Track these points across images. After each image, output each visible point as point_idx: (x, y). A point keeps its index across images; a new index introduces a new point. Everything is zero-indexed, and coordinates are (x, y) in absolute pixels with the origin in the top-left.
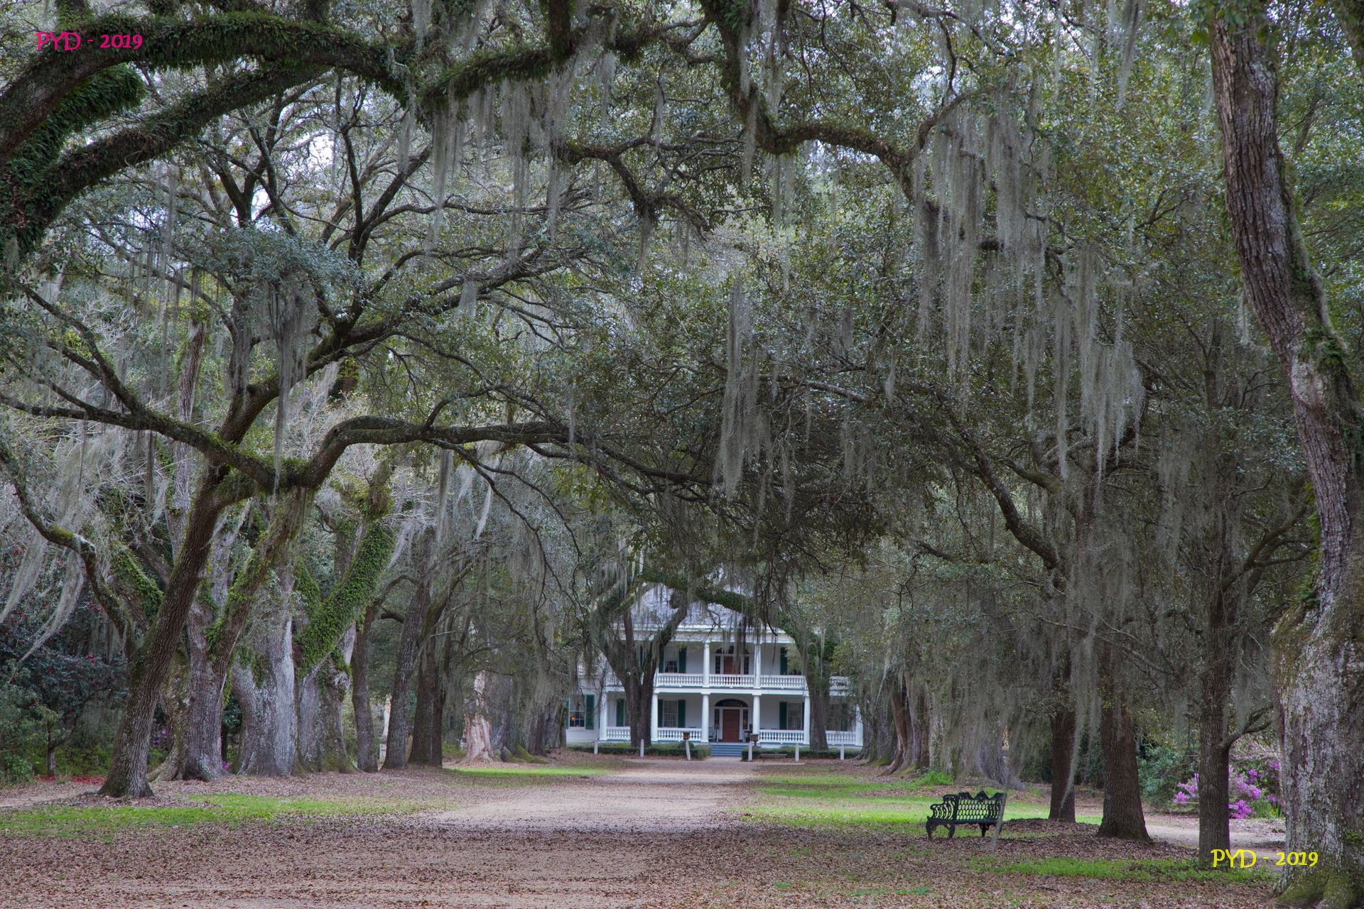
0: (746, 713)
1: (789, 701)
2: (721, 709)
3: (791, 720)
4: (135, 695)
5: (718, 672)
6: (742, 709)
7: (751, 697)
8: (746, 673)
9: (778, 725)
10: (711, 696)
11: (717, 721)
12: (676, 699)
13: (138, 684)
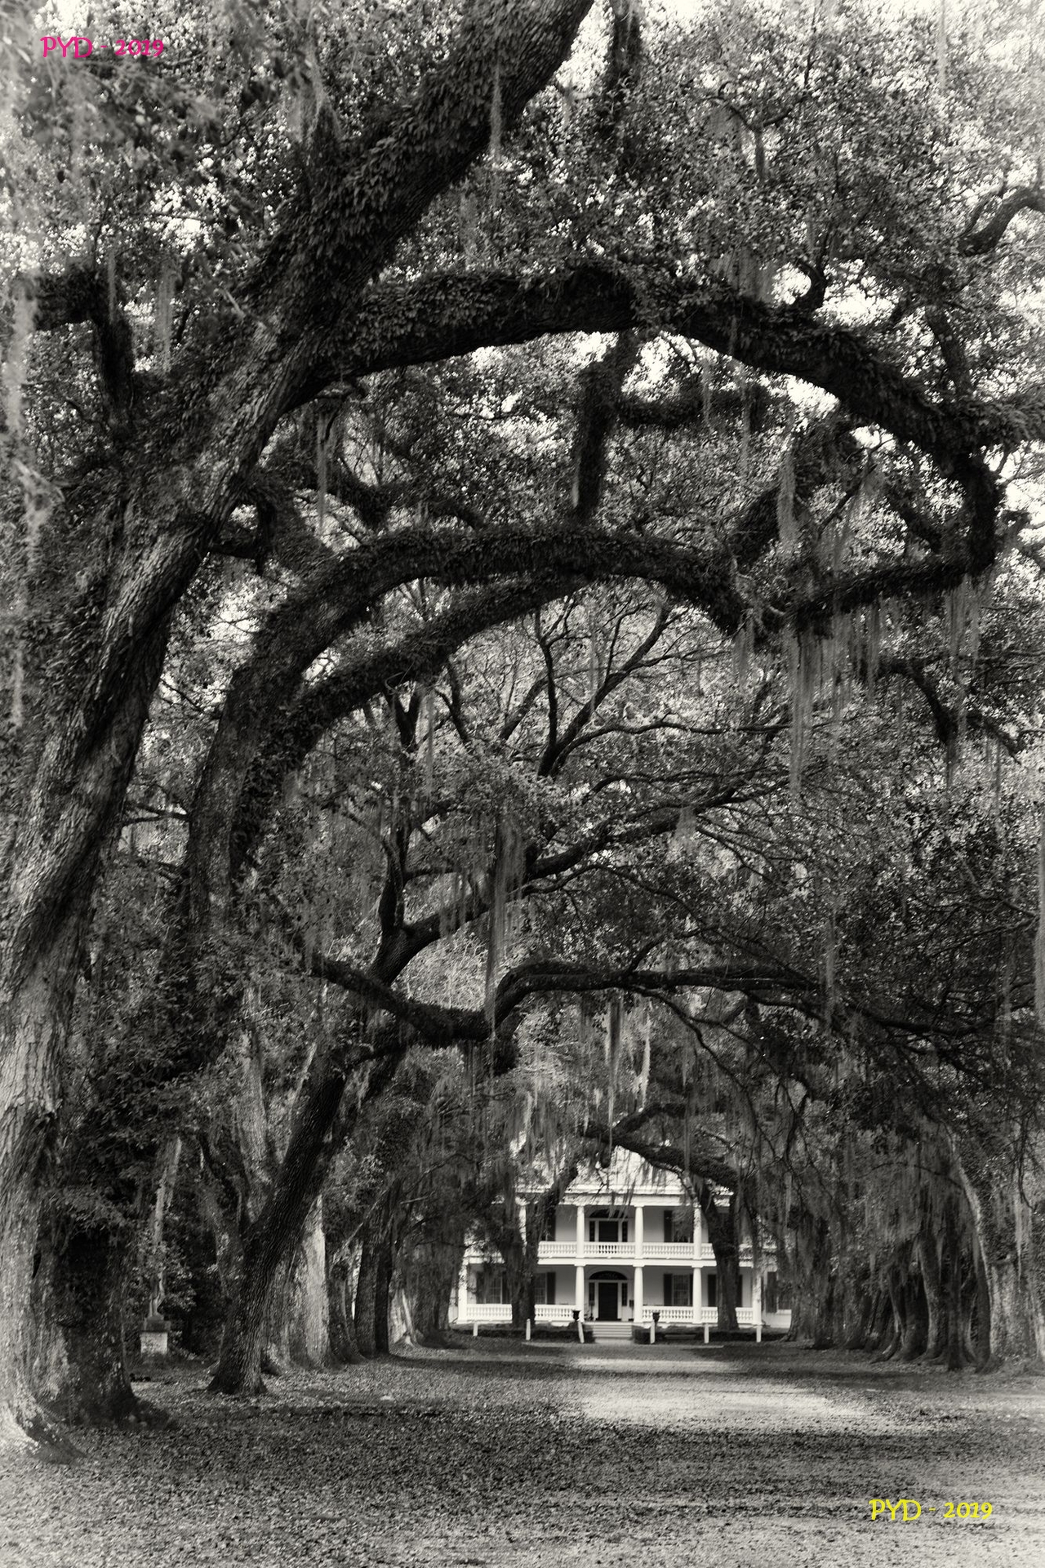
0: (625, 1287)
1: (676, 1273)
2: (597, 1282)
3: (676, 1294)
4: (249, 1276)
5: (592, 1239)
6: (620, 1283)
7: (632, 1269)
8: (625, 1240)
9: (662, 1301)
10: (587, 1268)
11: (591, 1298)
12: (545, 1271)
13: (253, 1264)
